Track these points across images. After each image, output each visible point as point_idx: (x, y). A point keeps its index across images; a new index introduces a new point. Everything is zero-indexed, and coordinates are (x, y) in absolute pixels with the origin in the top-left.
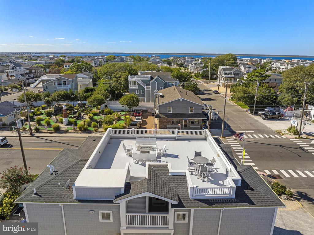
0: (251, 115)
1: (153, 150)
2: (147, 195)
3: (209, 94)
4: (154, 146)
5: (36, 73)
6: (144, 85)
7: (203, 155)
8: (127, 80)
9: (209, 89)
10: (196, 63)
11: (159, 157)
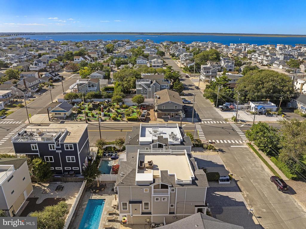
0: (215, 108)
1: (158, 131)
2: (158, 143)
3: (192, 89)
4: (158, 130)
5: (55, 68)
6: (146, 87)
7: (174, 133)
8: (134, 83)
9: (193, 84)
10: (186, 55)
11: (160, 134)
